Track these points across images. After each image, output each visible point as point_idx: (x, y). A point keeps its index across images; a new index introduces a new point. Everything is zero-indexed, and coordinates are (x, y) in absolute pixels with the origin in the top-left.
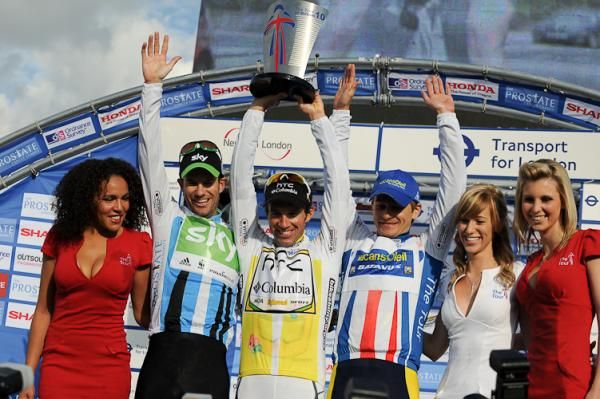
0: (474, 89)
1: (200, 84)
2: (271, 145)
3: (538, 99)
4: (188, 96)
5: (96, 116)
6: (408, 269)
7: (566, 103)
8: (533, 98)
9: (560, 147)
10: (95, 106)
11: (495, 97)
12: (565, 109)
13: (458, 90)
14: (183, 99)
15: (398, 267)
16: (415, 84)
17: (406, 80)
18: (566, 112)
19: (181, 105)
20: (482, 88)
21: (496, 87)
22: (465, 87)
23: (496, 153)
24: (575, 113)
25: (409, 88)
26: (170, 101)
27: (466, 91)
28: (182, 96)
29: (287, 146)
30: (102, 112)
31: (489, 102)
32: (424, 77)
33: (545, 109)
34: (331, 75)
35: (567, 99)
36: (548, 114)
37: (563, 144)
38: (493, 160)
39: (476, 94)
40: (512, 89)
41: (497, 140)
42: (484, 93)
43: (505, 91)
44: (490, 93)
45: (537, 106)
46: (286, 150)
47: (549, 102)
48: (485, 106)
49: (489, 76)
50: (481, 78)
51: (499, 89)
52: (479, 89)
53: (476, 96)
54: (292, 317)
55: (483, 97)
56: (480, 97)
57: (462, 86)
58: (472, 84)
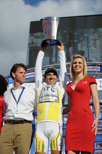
11: (99, 70)
13: (89, 69)
20: (96, 68)
21: (99, 67)
22: (91, 68)
23: (101, 84)
31: (98, 72)
38: (100, 86)
39: (94, 70)
41: (101, 81)
42: (96, 69)
44: (98, 69)
48: (97, 73)
49: (97, 64)
50: (95, 65)
51: (100, 68)
52: (95, 69)
53: (94, 71)
54: (52, 103)
55: (96, 71)
56: (95, 71)
57: (90, 68)
58: (93, 67)
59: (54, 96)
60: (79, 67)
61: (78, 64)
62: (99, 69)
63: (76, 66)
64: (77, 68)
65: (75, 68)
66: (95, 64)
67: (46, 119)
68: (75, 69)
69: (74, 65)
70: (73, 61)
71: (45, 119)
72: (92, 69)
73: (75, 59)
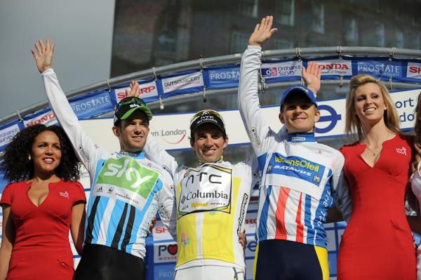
0: (331, 68)
1: (107, 90)
2: (170, 133)
3: (385, 67)
4: (98, 100)
5: (22, 122)
6: (317, 178)
7: (408, 67)
8: (380, 68)
9: (408, 103)
10: (21, 114)
11: (349, 72)
12: (408, 72)
14: (94, 105)
15: (309, 174)
16: (283, 71)
17: (275, 68)
18: (410, 75)
19: (92, 109)
20: (338, 66)
21: (349, 64)
22: (324, 68)
24: (416, 74)
25: (278, 75)
26: (83, 107)
27: (325, 70)
28: (93, 101)
29: (182, 132)
30: (26, 119)
31: (345, 77)
32: (290, 64)
33: (391, 75)
34: (214, 71)
35: (409, 63)
36: (394, 79)
37: (410, 101)
39: (333, 72)
40: (362, 63)
42: (340, 70)
43: (357, 66)
44: (345, 70)
45: (385, 74)
46: (182, 135)
47: (394, 68)
48: (342, 81)
49: (342, 54)
50: (336, 58)
51: (352, 65)
52: (336, 68)
53: (334, 74)
54: (211, 214)
55: (340, 74)
56: (337, 74)
57: (322, 67)
58: (330, 64)
59: (218, 195)
60: (373, 106)
61: (370, 100)
62: (347, 68)
63: (366, 106)
64: (369, 110)
65: (364, 111)
66: (337, 54)
67: (201, 257)
68: (363, 113)
69: (361, 104)
70: (354, 93)
71: (198, 257)
72: (327, 71)
73: (357, 87)
